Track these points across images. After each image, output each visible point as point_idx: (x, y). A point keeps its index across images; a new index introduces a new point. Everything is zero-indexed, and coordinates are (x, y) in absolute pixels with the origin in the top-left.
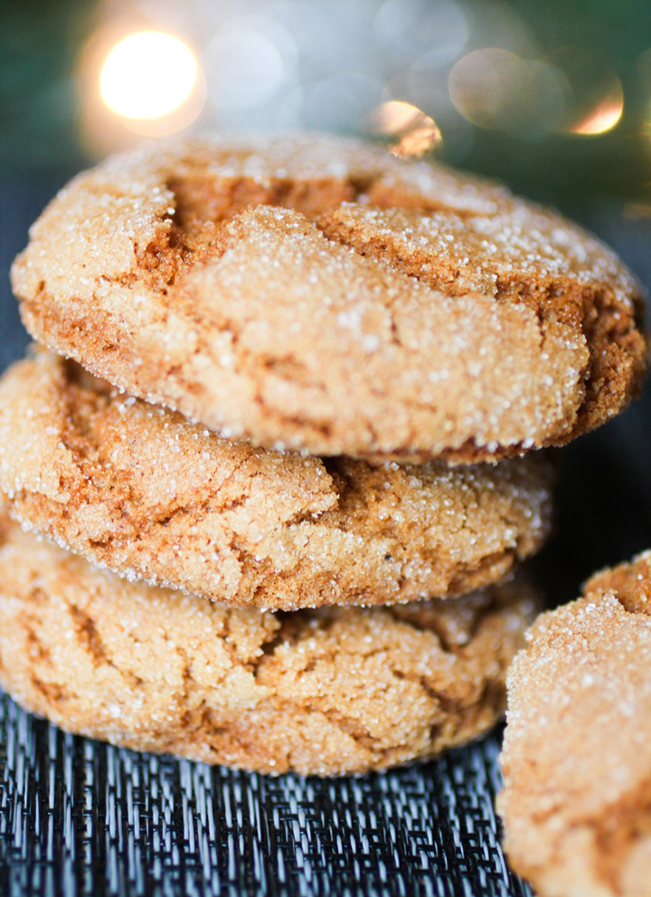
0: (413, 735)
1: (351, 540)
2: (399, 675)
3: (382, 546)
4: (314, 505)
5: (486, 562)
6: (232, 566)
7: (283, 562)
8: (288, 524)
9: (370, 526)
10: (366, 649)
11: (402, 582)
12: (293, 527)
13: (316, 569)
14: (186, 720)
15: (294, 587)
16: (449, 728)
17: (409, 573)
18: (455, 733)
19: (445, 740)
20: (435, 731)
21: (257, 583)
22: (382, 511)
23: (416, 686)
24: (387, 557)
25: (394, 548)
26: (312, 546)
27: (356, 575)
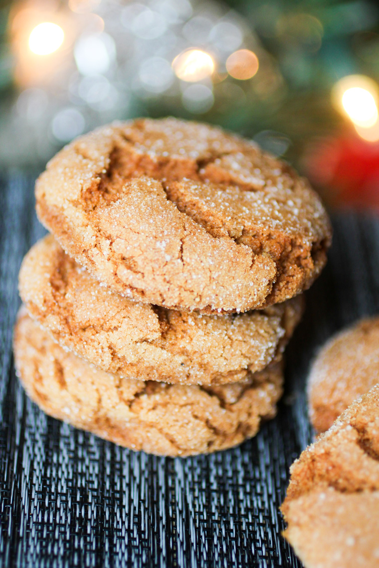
0: (199, 445)
1: (165, 354)
2: (196, 417)
3: (180, 359)
4: (148, 337)
5: (231, 373)
6: (108, 357)
7: (131, 358)
8: (136, 342)
9: (176, 349)
10: (182, 403)
11: (188, 376)
12: (138, 344)
13: (147, 364)
14: (97, 421)
15: (135, 371)
16: (217, 442)
17: (192, 372)
18: (221, 445)
19: (216, 447)
20: (210, 444)
21: (118, 366)
22: (182, 344)
23: (203, 423)
24: (182, 364)
25: (186, 361)
26: (147, 354)
27: (166, 370)
